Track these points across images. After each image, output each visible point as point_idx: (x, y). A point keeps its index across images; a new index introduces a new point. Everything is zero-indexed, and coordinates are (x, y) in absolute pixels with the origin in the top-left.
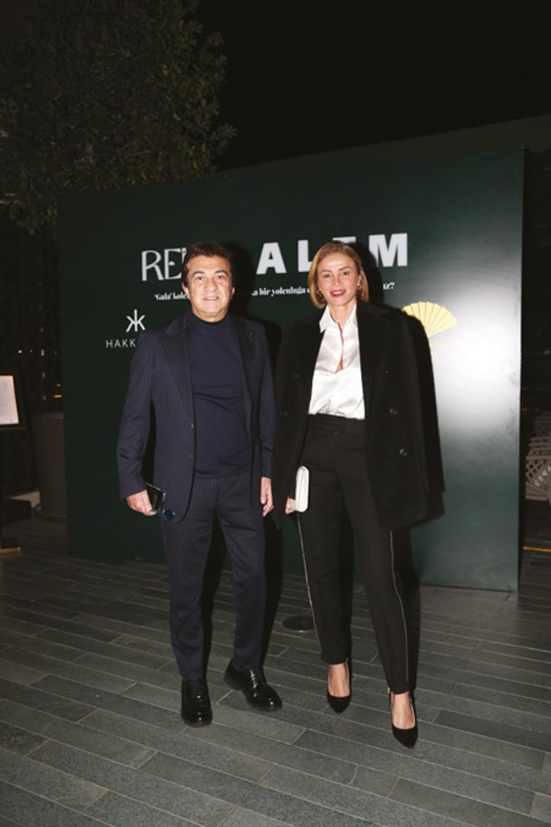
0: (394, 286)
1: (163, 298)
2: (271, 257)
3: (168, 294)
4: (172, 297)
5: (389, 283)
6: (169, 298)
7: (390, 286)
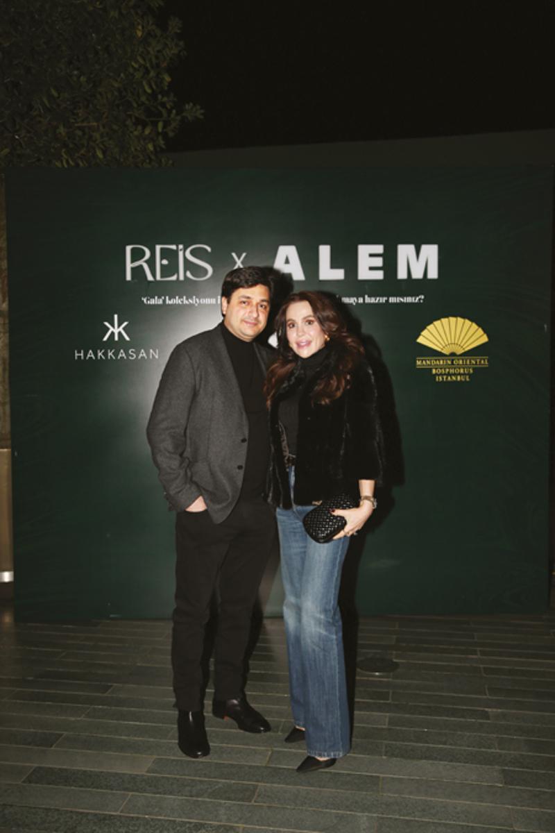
0: (423, 300)
1: (152, 302)
2: (287, 261)
3: (159, 297)
4: (164, 301)
5: (418, 296)
6: (161, 302)
7: (420, 299)
